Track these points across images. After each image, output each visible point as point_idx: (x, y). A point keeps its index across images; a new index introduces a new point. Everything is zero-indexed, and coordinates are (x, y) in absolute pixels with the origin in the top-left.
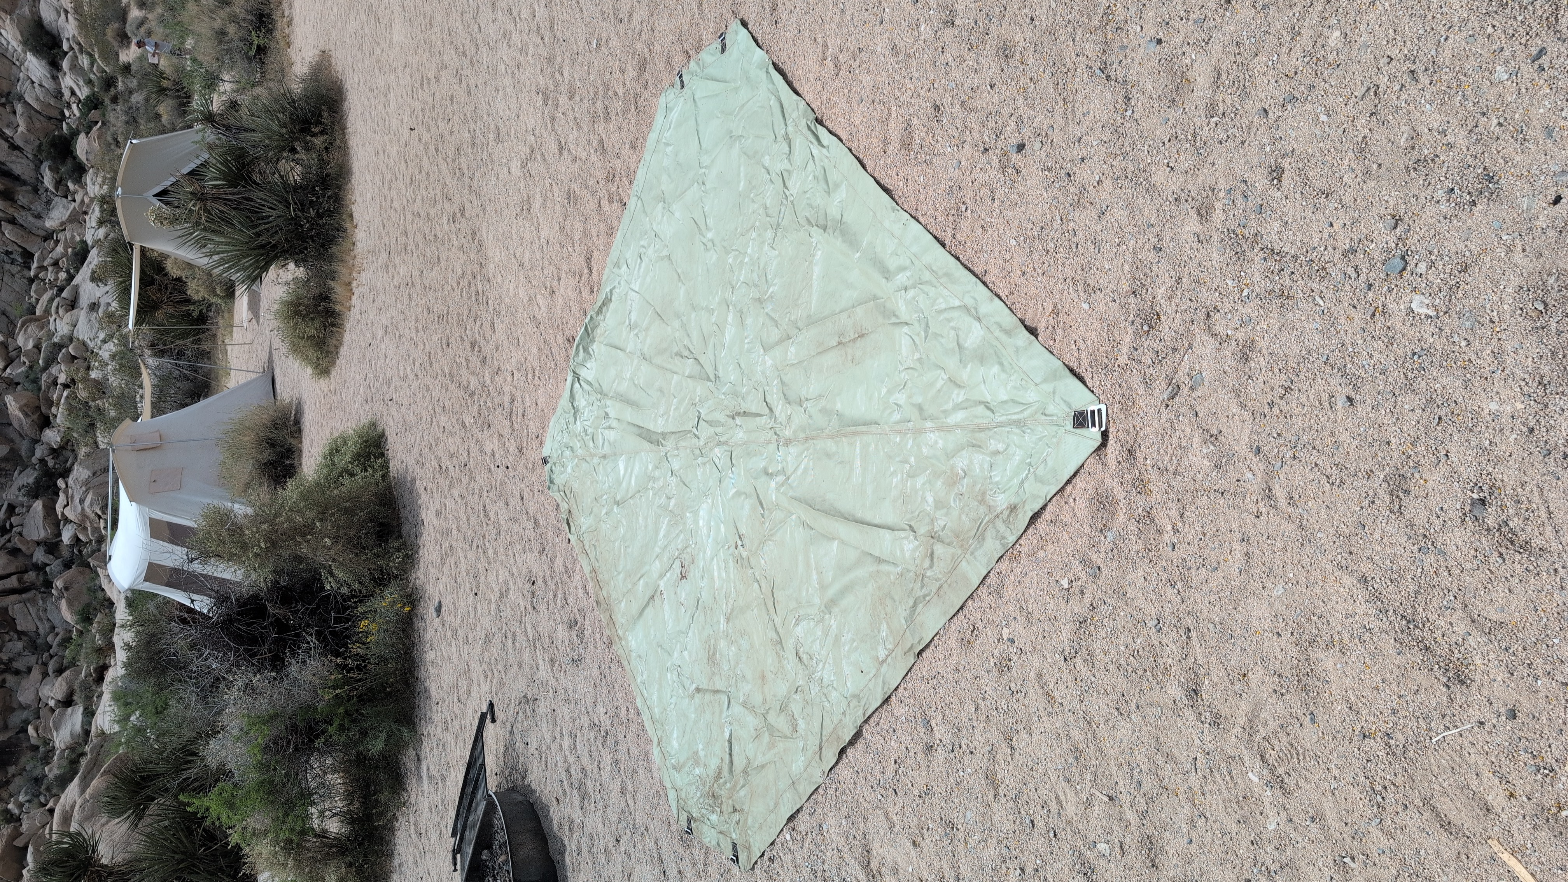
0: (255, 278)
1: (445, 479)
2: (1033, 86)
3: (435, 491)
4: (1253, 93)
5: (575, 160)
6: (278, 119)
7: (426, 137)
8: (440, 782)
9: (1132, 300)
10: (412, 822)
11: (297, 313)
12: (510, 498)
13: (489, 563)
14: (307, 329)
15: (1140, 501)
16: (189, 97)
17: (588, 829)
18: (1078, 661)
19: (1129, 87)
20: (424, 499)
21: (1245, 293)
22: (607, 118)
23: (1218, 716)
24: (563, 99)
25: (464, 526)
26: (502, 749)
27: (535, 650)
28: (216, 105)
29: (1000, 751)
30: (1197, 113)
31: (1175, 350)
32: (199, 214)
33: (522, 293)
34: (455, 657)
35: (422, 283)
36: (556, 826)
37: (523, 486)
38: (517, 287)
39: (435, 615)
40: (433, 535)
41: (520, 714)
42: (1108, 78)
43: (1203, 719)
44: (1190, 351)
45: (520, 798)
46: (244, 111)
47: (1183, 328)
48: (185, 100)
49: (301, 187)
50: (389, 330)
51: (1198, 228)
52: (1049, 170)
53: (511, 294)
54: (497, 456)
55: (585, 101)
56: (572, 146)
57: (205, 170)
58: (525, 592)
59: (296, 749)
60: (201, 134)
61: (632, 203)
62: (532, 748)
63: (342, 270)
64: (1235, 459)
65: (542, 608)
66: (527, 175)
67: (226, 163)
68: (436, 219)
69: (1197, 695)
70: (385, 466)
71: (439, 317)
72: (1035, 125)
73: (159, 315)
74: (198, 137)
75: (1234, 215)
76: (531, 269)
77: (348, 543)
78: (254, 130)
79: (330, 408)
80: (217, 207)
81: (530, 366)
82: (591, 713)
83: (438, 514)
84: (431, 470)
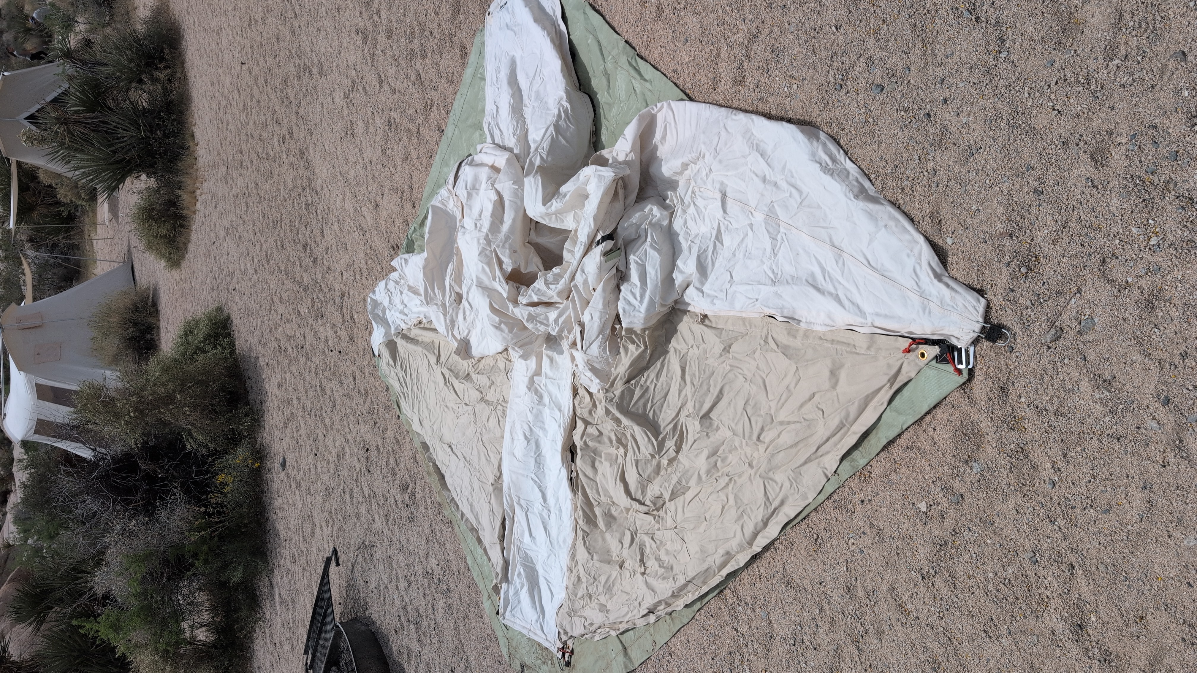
0: (112, 189)
1: (285, 357)
2: (885, 28)
3: (276, 366)
4: (1167, 35)
5: (394, 92)
6: (127, 55)
7: (255, 70)
8: (290, 604)
9: (1007, 242)
10: (268, 635)
11: (150, 217)
12: (343, 378)
13: (327, 430)
14: (160, 230)
15: (1014, 437)
16: (50, 36)
17: (425, 658)
18: (938, 581)
19: (1004, 29)
20: (266, 373)
21: (1154, 241)
22: (424, 56)
23: (1108, 653)
24: (382, 39)
25: (303, 398)
26: (345, 584)
27: (371, 505)
28: (73, 41)
29: (845, 650)
30: (1093, 56)
31: (1059, 293)
32: (63, 134)
33: (348, 205)
34: (299, 505)
35: (257, 194)
36: (395, 653)
37: (355, 369)
38: (344, 201)
39: (280, 469)
40: (276, 403)
41: (360, 557)
42: (978, 19)
43: (1091, 654)
44: (1078, 295)
45: (363, 628)
46: (97, 48)
47: (1071, 272)
48: (47, 40)
49: (149, 111)
50: (230, 232)
51: (1092, 173)
52: (906, 110)
53: (338, 206)
54: (330, 342)
55: (403, 39)
56: (391, 80)
57: (67, 98)
58: (360, 457)
59: (169, 579)
60: (61, 67)
61: (449, 130)
62: (372, 586)
63: (188, 181)
64: (1134, 406)
65: (376, 471)
66: (350, 104)
67: (83, 92)
68: (268, 140)
69: (1082, 630)
70: (232, 344)
71: (274, 222)
72: (888, 65)
73: (35, 215)
74: (60, 70)
75: (1140, 162)
76: (356, 185)
77: (204, 410)
78: (106, 65)
79: (182, 294)
80: (78, 130)
81: (357, 268)
82: (424, 563)
83: (280, 386)
84: (272, 349)
